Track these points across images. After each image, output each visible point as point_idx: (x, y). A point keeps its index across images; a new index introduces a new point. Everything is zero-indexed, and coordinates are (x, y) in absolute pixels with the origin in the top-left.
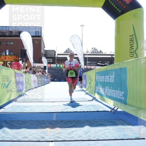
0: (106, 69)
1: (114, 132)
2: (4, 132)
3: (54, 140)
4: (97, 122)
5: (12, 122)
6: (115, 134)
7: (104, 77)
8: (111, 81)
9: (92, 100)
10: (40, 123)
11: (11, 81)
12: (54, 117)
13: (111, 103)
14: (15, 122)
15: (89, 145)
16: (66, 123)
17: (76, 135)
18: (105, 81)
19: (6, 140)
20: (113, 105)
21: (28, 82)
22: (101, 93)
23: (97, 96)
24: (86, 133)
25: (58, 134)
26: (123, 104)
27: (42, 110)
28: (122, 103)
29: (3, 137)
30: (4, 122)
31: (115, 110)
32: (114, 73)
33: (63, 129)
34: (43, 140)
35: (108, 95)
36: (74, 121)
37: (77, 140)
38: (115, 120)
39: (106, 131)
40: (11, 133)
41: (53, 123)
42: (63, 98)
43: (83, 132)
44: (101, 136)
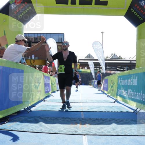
0: (129, 73)
2: (41, 126)
3: (86, 134)
4: (122, 120)
5: (46, 118)
7: (126, 80)
8: (133, 85)
9: (115, 102)
10: (71, 120)
12: (82, 116)
14: (48, 118)
16: (94, 120)
17: (105, 130)
18: (128, 84)
19: (45, 132)
20: (136, 107)
21: (54, 85)
22: (123, 96)
23: (119, 99)
24: (114, 129)
25: (89, 129)
29: (41, 130)
30: (38, 118)
31: (137, 111)
32: (137, 77)
33: (93, 125)
34: (77, 133)
35: (131, 97)
36: (101, 119)
37: (106, 134)
39: (131, 128)
40: (47, 127)
41: (82, 120)
42: (87, 100)
43: (111, 128)
44: (128, 132)
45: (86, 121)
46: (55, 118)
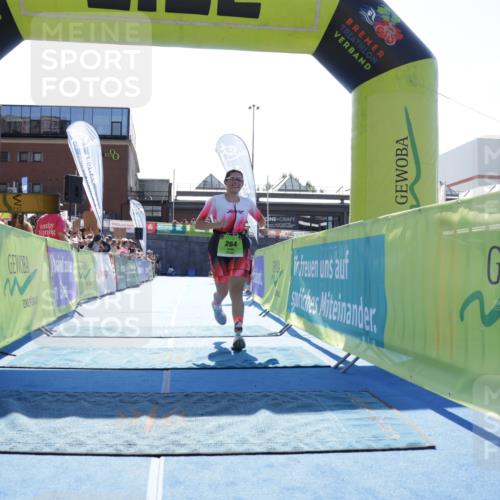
0: (325, 238)
1: (344, 430)
2: (13, 426)
3: (165, 452)
4: (293, 398)
5: (37, 396)
6: (347, 435)
7: (316, 262)
8: (337, 277)
9: (282, 333)
10: (121, 401)
11: (35, 271)
12: (164, 383)
13: (337, 343)
14: (45, 396)
15: (271, 466)
16: (202, 400)
17: (231, 437)
18: (322, 276)
19: (20, 450)
20: (344, 349)
22: (307, 313)
24: (262, 431)
25: (176, 433)
26: (374, 346)
27: (128, 362)
28: (371, 342)
29: (10, 441)
30: (10, 396)
31: (348, 362)
32: (347, 252)
33: (193, 419)
34: (132, 451)
35: (330, 317)
36: (225, 395)
37: (232, 451)
38: (349, 394)
39: (320, 426)
40: (33, 430)
41: (160, 401)
42: (192, 327)
43: (252, 428)
44: (307, 441)
45: (172, 403)
46: (68, 395)
